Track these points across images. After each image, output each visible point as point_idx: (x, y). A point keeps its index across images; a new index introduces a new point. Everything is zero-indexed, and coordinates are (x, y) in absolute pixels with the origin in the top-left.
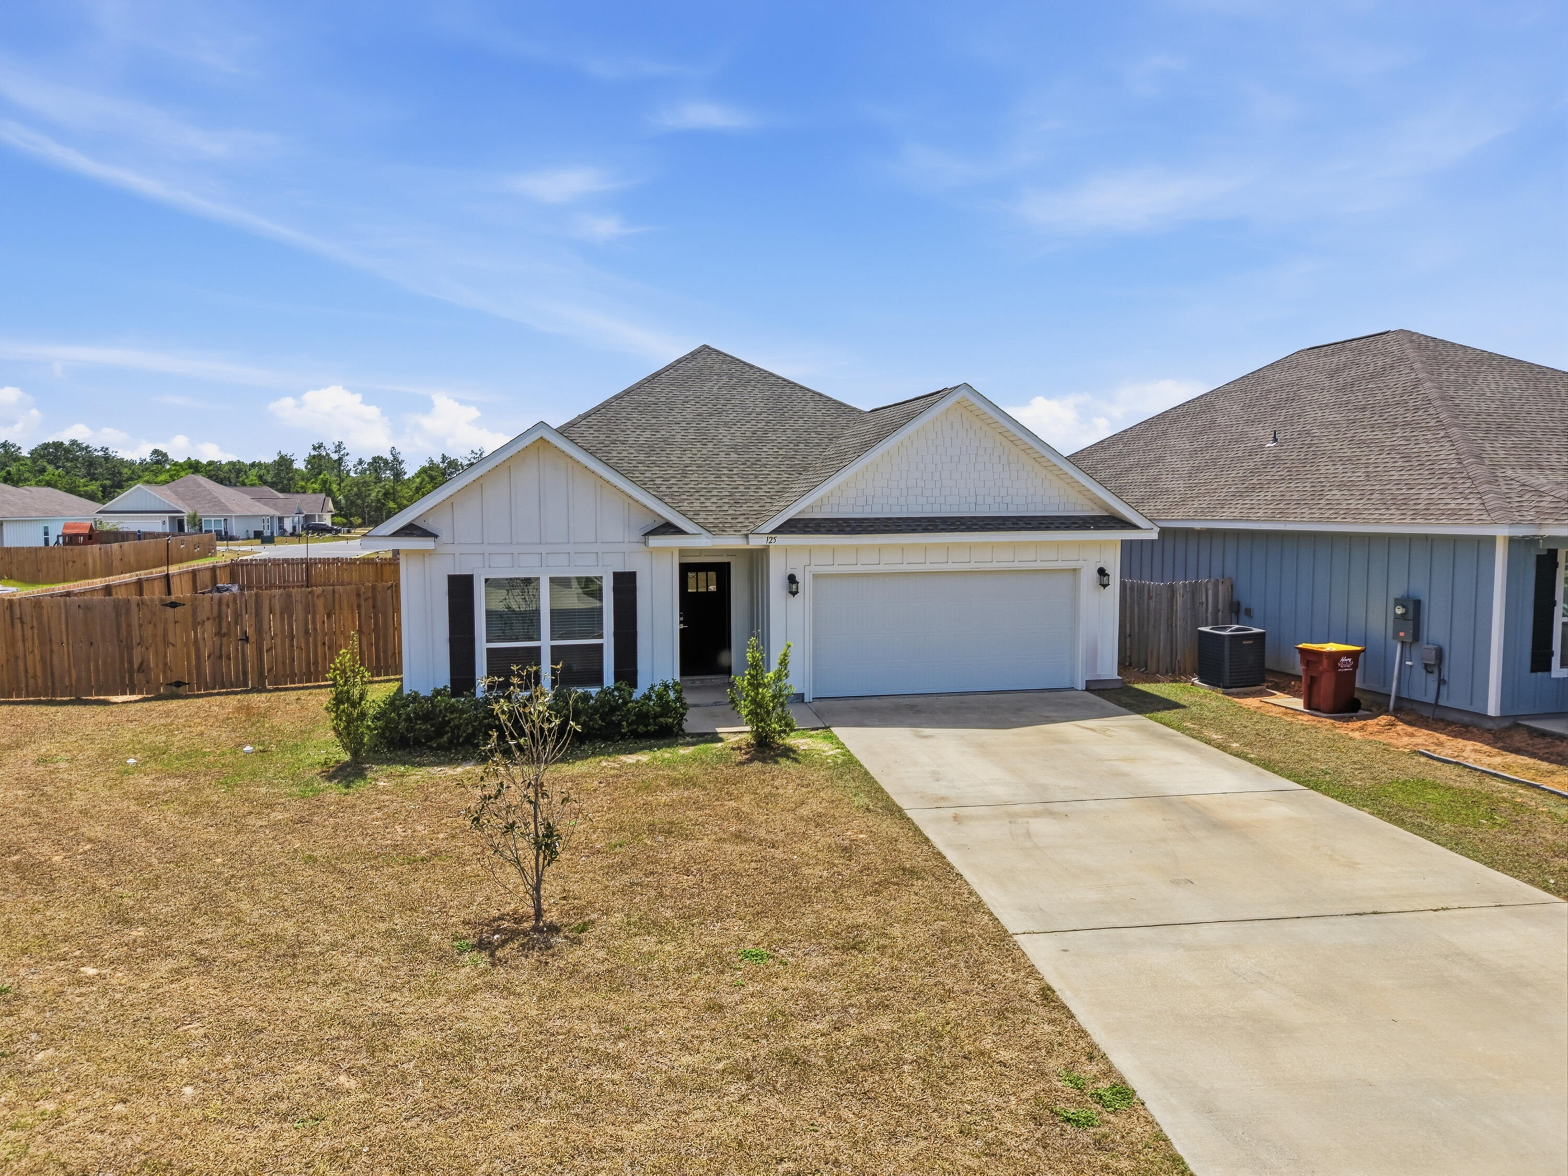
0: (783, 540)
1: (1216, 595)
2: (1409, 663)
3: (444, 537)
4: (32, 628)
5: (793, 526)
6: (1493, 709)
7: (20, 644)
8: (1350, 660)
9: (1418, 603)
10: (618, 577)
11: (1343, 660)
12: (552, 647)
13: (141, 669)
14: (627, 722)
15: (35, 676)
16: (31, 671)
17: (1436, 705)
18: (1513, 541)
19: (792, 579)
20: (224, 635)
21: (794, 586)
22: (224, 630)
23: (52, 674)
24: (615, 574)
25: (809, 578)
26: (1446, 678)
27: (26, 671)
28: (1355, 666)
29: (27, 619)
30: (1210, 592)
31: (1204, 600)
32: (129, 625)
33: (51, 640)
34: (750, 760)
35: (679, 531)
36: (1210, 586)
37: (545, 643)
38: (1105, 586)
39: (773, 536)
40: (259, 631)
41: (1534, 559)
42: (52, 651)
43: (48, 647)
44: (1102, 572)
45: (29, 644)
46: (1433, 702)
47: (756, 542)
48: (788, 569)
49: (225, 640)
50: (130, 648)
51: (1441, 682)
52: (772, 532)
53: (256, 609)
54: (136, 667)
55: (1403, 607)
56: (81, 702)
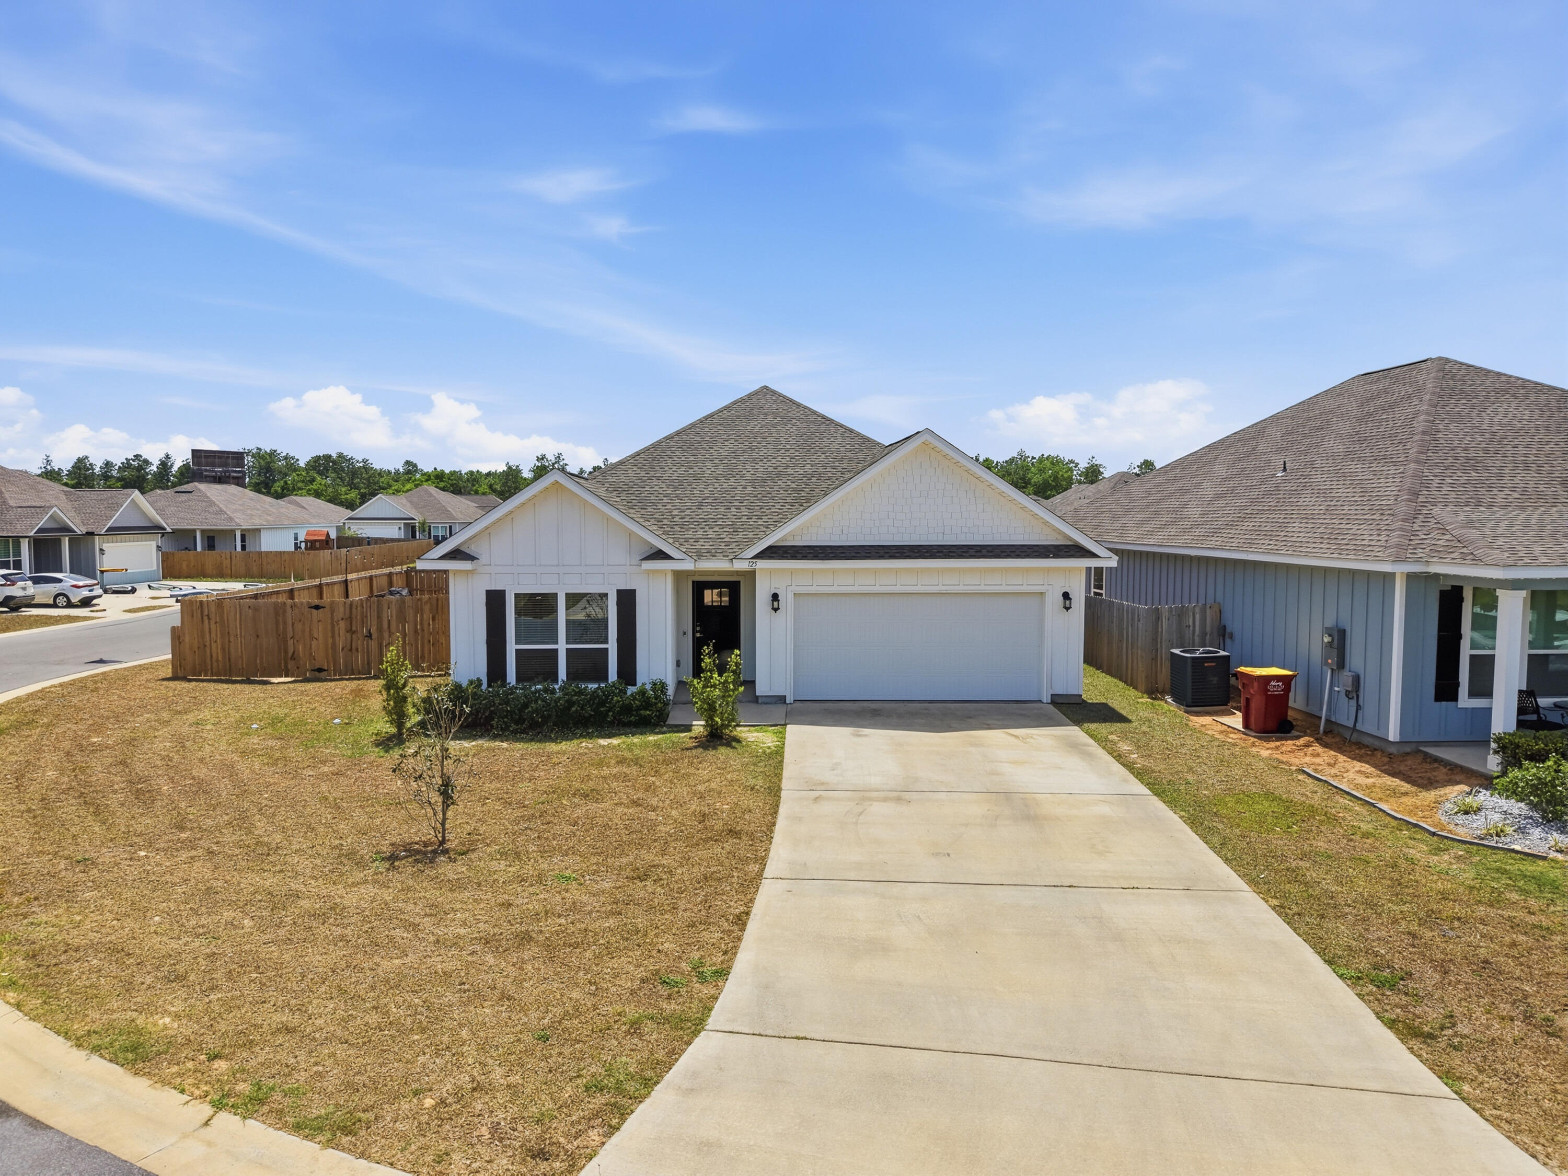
0: (761, 564)
1: (1203, 619)
2: (1336, 689)
3: (483, 559)
4: (216, 623)
5: (772, 552)
6: (1393, 734)
7: (207, 636)
8: (1280, 684)
9: (1342, 633)
10: (619, 592)
11: (1273, 683)
12: (567, 650)
13: (293, 658)
14: (614, 712)
15: (217, 660)
16: (214, 655)
17: (1354, 729)
18: (1411, 578)
19: (775, 597)
20: (354, 632)
21: (776, 604)
22: (354, 629)
23: (229, 660)
25: (790, 597)
26: (1361, 705)
27: (211, 656)
28: (1287, 689)
29: (212, 616)
30: (1197, 616)
31: (1191, 624)
32: (285, 623)
33: (229, 633)
35: (667, 557)
36: (1197, 610)
37: (562, 646)
38: (1067, 609)
39: (754, 561)
40: (380, 630)
41: (1437, 595)
42: (229, 641)
43: (227, 639)
44: (1066, 596)
45: (213, 635)
46: (1351, 726)
47: (741, 565)
48: (773, 587)
49: (354, 636)
50: (285, 642)
51: (1358, 707)
52: (754, 558)
53: (378, 612)
54: (290, 654)
55: (1330, 635)
56: (249, 682)
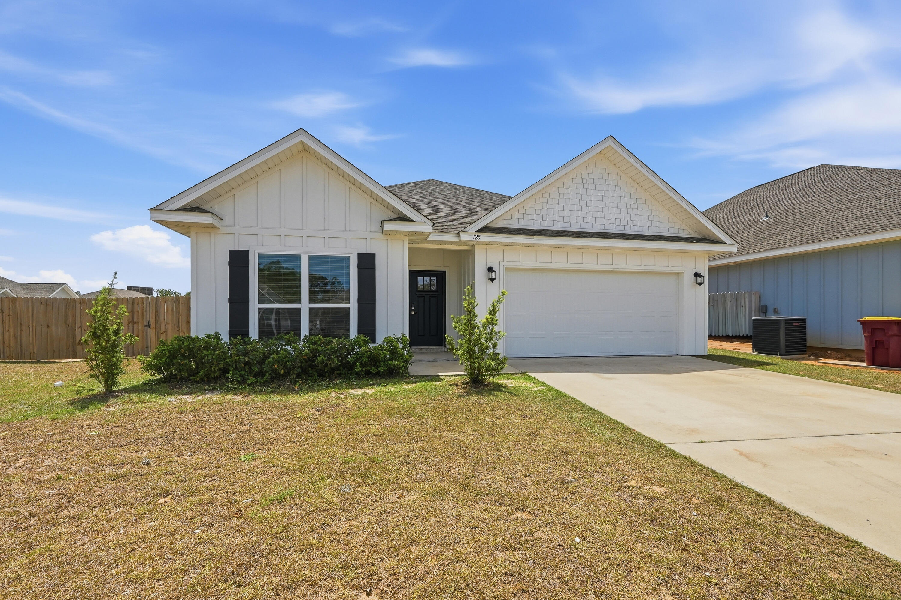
0: (485, 237)
1: (750, 302)
4: (9, 317)
10: (361, 256)
12: (310, 309)
15: (9, 346)
16: (7, 342)
19: (491, 270)
20: (135, 323)
21: (493, 275)
22: (135, 320)
23: (21, 346)
24: (360, 255)
25: (503, 269)
27: (4, 342)
30: (747, 300)
31: (743, 305)
32: (74, 316)
33: (21, 324)
34: (467, 393)
35: (408, 220)
36: (746, 295)
37: (305, 306)
38: (699, 284)
39: (478, 234)
40: (158, 321)
42: (21, 331)
43: (19, 328)
47: (465, 238)
48: (488, 262)
49: (135, 326)
50: (75, 331)
52: (476, 232)
53: (156, 307)
54: (77, 342)
56: (38, 362)
